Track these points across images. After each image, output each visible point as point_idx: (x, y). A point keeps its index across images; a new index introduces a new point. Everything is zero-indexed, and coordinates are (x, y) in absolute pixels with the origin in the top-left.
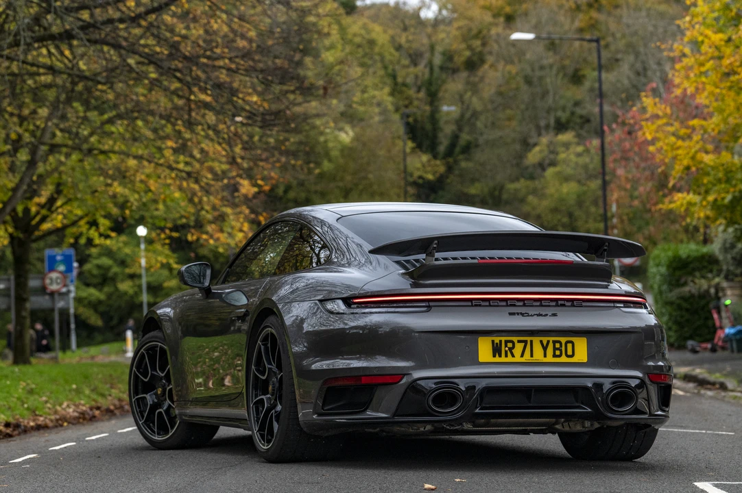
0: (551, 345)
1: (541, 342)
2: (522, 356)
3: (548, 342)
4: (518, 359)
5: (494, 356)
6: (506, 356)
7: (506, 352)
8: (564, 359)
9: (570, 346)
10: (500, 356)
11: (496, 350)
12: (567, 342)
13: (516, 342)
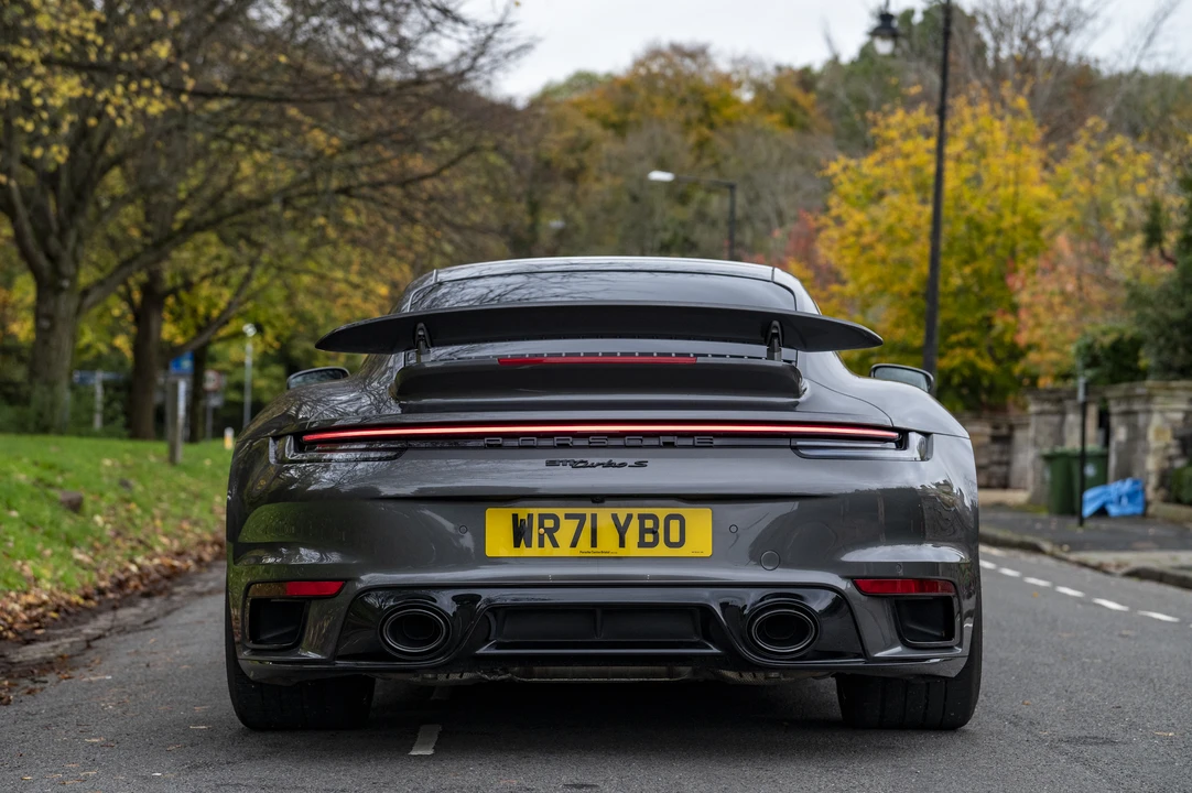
0: (635, 524)
1: (615, 517)
2: (574, 545)
3: (629, 517)
4: (565, 550)
5: (517, 544)
6: (541, 544)
7: (541, 537)
8: (661, 550)
9: (675, 525)
10: (529, 545)
11: (520, 533)
12: (669, 518)
13: (562, 518)
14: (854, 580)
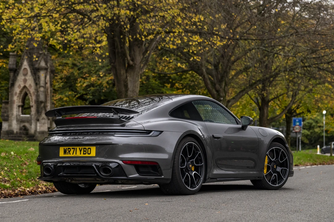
0: (83, 150)
1: (79, 148)
2: (73, 154)
3: (82, 148)
4: (71, 155)
5: (64, 154)
6: (68, 154)
7: (68, 152)
8: (87, 155)
9: (89, 150)
10: (66, 154)
11: (65, 152)
12: (88, 148)
13: (71, 149)
14: (123, 161)
